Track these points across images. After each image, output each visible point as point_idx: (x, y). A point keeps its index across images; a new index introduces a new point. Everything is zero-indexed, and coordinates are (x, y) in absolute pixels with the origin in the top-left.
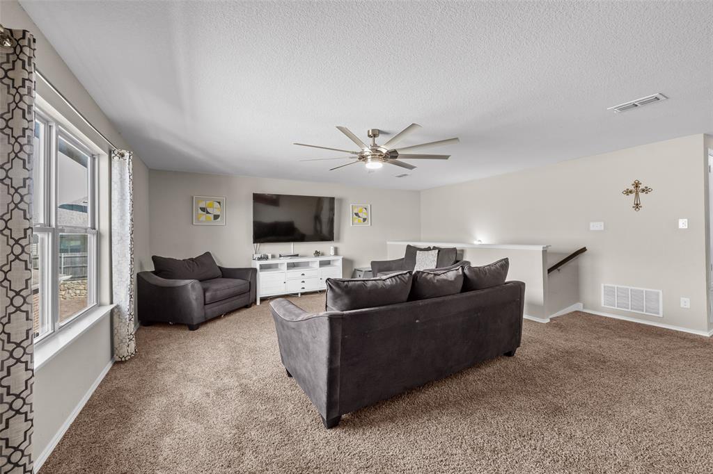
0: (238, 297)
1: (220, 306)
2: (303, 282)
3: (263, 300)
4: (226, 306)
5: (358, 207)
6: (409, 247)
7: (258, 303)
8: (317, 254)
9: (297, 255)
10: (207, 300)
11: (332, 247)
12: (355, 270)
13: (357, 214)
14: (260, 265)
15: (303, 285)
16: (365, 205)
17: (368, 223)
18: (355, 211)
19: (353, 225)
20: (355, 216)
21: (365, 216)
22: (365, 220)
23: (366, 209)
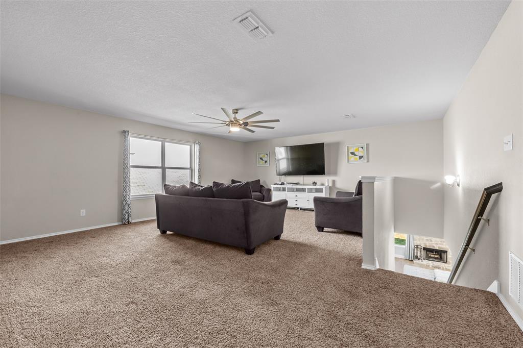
2: (297, 201)
5: (353, 147)
8: (315, 184)
13: (352, 153)
14: (273, 187)
15: (297, 203)
16: (361, 145)
18: (351, 150)
19: (348, 162)
20: (350, 155)
21: (361, 154)
22: (361, 157)
23: (362, 148)
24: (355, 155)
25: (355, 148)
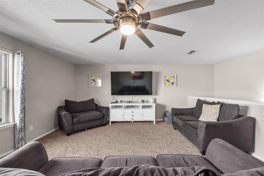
0: (96, 121)
1: (84, 125)
2: (133, 116)
3: (113, 122)
4: (88, 125)
5: (168, 76)
6: (199, 100)
7: (110, 124)
8: (143, 101)
9: (131, 102)
10: (74, 122)
11: (152, 98)
12: (166, 111)
13: (168, 80)
14: (111, 106)
15: (133, 117)
16: (173, 75)
17: (175, 85)
18: (167, 78)
19: (165, 86)
20: (166, 81)
21: (173, 82)
22: (173, 83)
23: (174, 77)
24: (169, 82)
25: (169, 77)
